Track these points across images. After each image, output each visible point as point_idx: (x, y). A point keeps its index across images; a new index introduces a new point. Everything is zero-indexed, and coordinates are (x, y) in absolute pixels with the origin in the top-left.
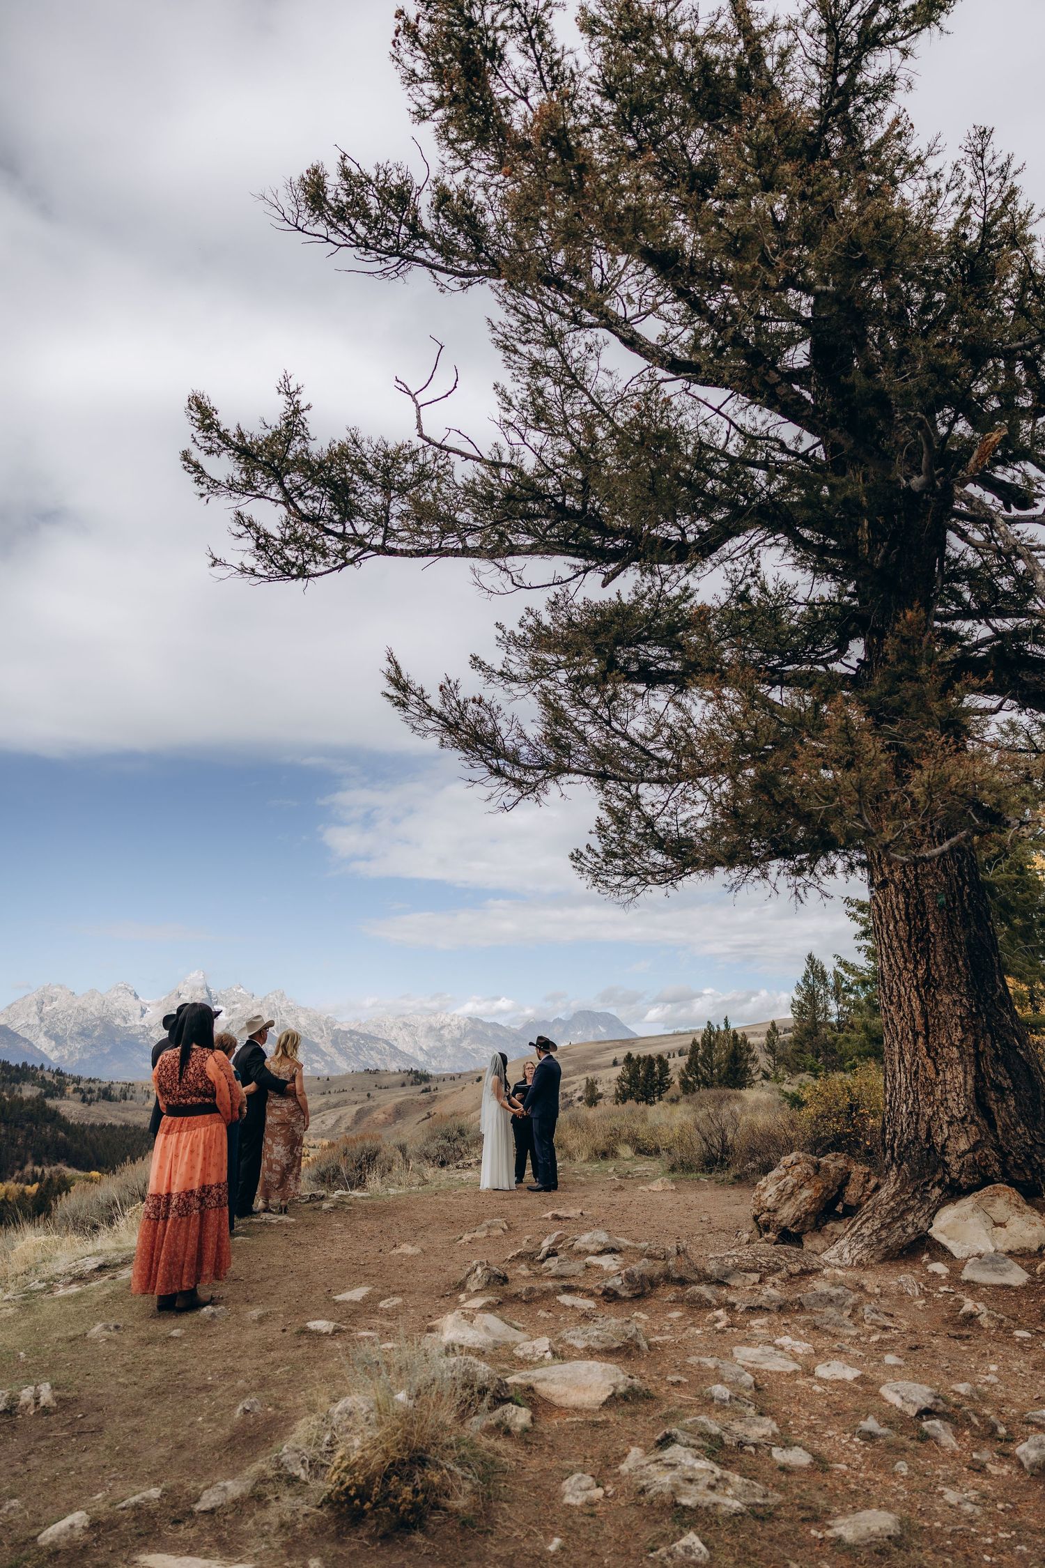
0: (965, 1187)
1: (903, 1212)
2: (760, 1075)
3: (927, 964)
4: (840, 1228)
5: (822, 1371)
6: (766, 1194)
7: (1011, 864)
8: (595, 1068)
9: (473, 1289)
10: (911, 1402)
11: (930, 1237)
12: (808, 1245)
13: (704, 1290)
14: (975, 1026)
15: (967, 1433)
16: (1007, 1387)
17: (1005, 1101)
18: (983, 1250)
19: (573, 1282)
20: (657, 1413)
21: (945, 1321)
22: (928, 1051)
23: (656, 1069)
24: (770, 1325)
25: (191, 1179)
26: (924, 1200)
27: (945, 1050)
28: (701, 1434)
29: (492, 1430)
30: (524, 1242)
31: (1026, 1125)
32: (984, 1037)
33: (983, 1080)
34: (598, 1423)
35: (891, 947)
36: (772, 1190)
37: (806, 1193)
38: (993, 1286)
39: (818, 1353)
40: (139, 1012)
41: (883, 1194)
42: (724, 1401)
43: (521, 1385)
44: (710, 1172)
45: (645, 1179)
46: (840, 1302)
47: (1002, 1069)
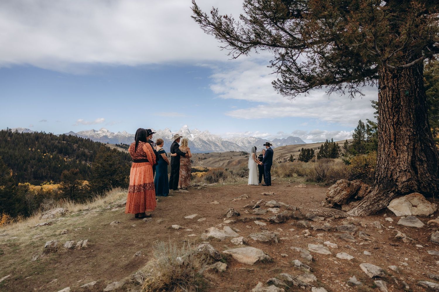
0: (403, 193)
1: (379, 200)
2: (341, 155)
3: (398, 116)
4: (355, 204)
5: (339, 255)
6: (330, 192)
7: (433, 89)
8: (293, 152)
9: (228, 217)
10: (371, 272)
11: (388, 209)
12: (343, 209)
13: (303, 222)
14: (414, 139)
15: (392, 286)
16: (411, 268)
17: (423, 165)
18: (407, 214)
19: (261, 217)
20: (273, 269)
21: (389, 239)
22: (395, 147)
23: (311, 152)
24: (324, 236)
25: (140, 181)
26: (387, 196)
27: (401, 147)
28: (284, 281)
29: (211, 271)
30: (252, 202)
31: (430, 173)
32: (417, 142)
33: (415, 157)
34: (250, 270)
35: (384, 111)
36: (332, 191)
37: (344, 192)
38: (409, 227)
39: (339, 248)
41: (372, 194)
42: (298, 266)
43: (227, 254)
44: (319, 182)
45: (298, 183)
46: (351, 229)
47: (423, 154)
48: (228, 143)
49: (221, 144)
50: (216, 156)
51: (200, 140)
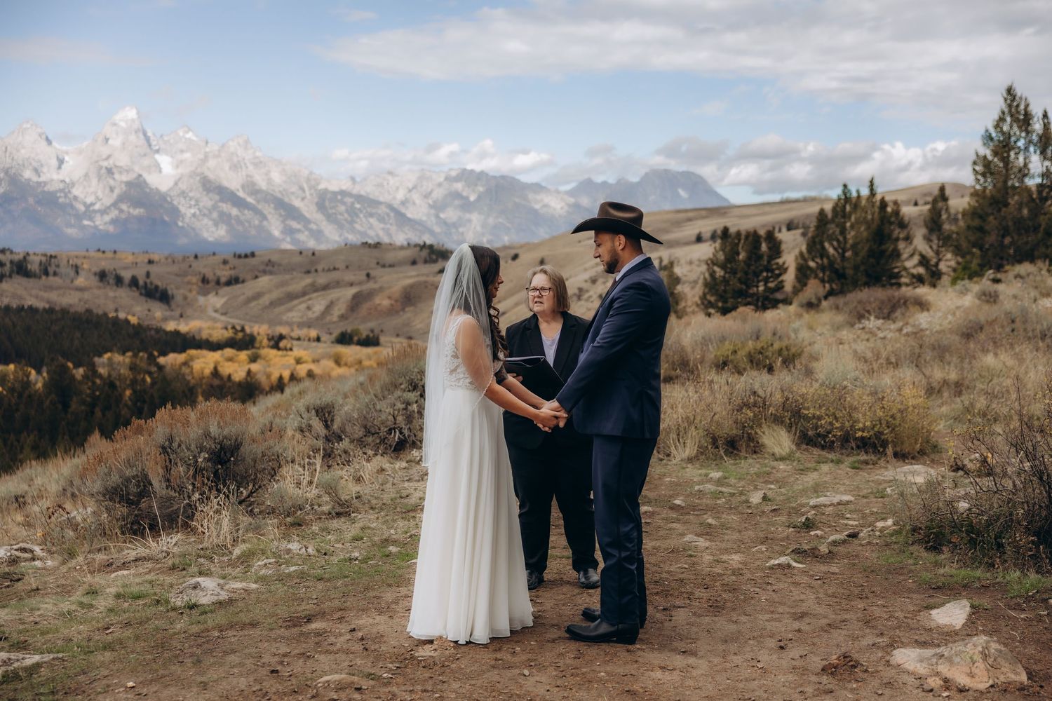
23: (764, 247)
40: (54, 162)
48: (349, 200)
49: (314, 208)
50: (290, 269)
51: (209, 186)
